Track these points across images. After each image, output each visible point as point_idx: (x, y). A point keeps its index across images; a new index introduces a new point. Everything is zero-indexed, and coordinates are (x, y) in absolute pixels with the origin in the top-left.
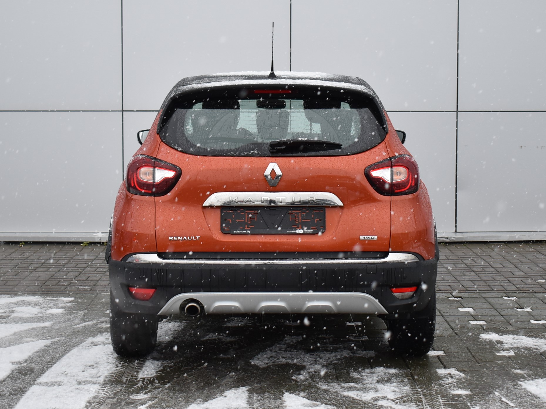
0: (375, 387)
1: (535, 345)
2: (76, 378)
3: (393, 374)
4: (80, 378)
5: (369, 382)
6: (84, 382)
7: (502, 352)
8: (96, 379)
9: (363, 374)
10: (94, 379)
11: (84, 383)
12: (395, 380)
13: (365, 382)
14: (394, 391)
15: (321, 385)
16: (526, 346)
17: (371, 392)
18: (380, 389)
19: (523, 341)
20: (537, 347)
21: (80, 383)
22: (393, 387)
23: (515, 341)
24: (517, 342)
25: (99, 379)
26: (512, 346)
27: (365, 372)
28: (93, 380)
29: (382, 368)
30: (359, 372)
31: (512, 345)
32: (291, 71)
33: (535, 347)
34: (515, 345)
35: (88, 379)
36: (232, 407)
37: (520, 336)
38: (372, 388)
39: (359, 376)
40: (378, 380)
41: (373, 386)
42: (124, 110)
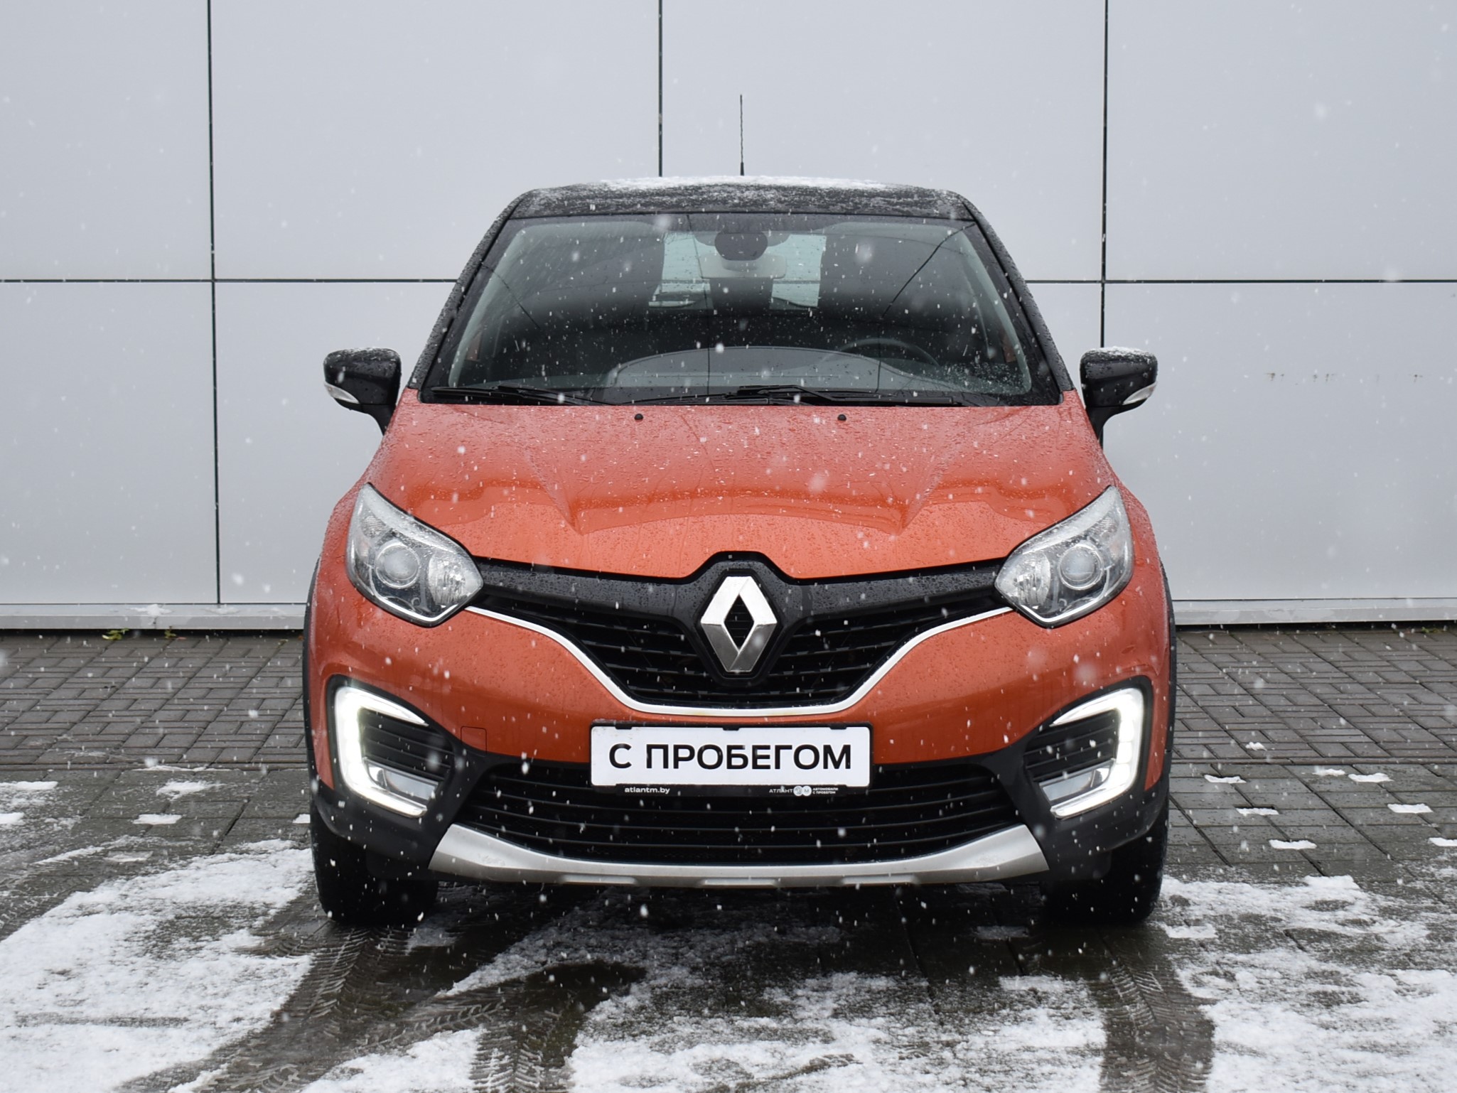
0: (826, 1029)
1: (1275, 910)
2: (15, 1007)
3: (879, 992)
4: (26, 1008)
5: (811, 1014)
6: (35, 1017)
7: (1184, 928)
8: (71, 1009)
9: (800, 992)
10: (66, 1009)
11: (34, 1022)
12: (884, 1008)
13: (801, 1014)
14: (877, 1041)
15: (679, 1024)
16: (1250, 911)
17: (814, 1042)
18: (836, 1034)
19: (1243, 898)
20: (1279, 915)
21: (23, 1021)
22: (875, 1030)
23: (1221, 897)
24: (1226, 901)
25: (78, 1008)
26: (1212, 913)
27: (805, 987)
28: (60, 1013)
29: (852, 976)
30: (789, 990)
31: (1212, 909)
32: (660, 174)
33: (1273, 914)
34: (1221, 910)
35: (49, 1009)
36: (427, 1086)
37: (1238, 885)
38: (816, 1033)
39: (786, 999)
40: (835, 1010)
41: (820, 1026)
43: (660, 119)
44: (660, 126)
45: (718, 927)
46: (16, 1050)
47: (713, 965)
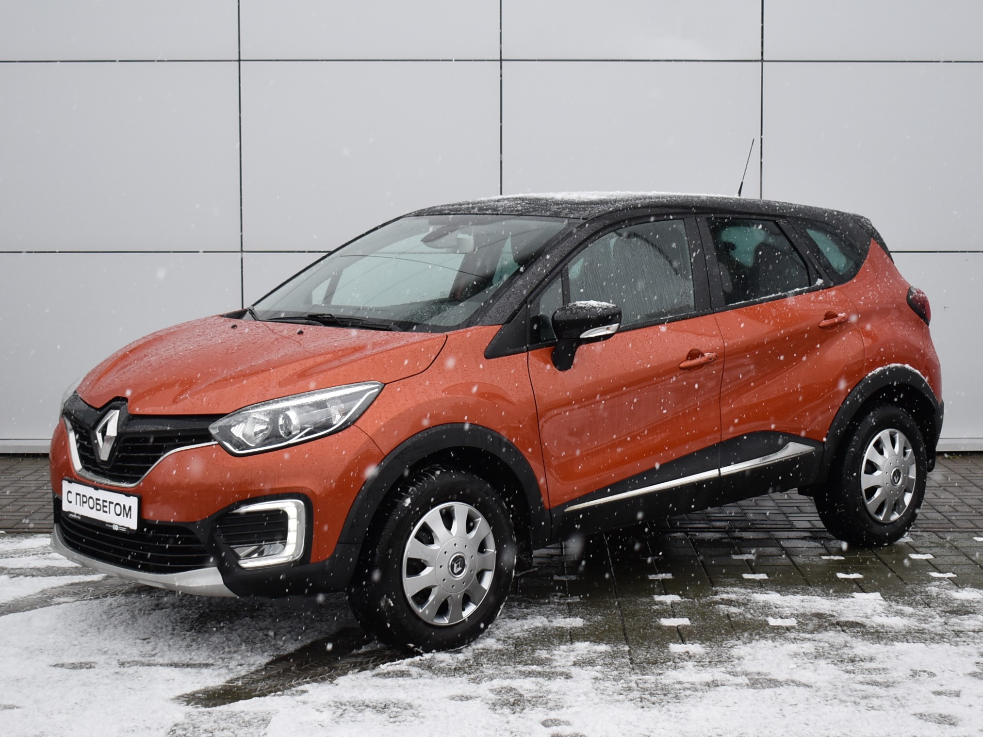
0: (568, 672)
1: (833, 611)
2: (118, 657)
3: (601, 653)
4: (124, 658)
5: (561, 664)
6: (129, 663)
8: (149, 658)
9: (556, 652)
10: (146, 659)
11: (128, 665)
12: (602, 661)
13: (555, 664)
14: (596, 678)
15: (486, 668)
16: (818, 611)
17: (560, 679)
18: (573, 675)
19: (816, 604)
20: (834, 613)
21: (122, 664)
22: (595, 672)
23: (802, 604)
24: (805, 606)
25: (153, 658)
27: (559, 650)
28: (143, 661)
29: (587, 643)
30: (549, 650)
33: (831, 613)
34: (802, 610)
35: (137, 659)
36: (343, 699)
37: (814, 597)
38: (562, 674)
39: (548, 656)
40: (574, 662)
41: (564, 670)
42: (244, 250)
43: (501, 158)
44: (501, 162)
45: (514, 618)
46: (118, 679)
47: (509, 638)
